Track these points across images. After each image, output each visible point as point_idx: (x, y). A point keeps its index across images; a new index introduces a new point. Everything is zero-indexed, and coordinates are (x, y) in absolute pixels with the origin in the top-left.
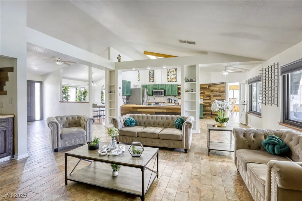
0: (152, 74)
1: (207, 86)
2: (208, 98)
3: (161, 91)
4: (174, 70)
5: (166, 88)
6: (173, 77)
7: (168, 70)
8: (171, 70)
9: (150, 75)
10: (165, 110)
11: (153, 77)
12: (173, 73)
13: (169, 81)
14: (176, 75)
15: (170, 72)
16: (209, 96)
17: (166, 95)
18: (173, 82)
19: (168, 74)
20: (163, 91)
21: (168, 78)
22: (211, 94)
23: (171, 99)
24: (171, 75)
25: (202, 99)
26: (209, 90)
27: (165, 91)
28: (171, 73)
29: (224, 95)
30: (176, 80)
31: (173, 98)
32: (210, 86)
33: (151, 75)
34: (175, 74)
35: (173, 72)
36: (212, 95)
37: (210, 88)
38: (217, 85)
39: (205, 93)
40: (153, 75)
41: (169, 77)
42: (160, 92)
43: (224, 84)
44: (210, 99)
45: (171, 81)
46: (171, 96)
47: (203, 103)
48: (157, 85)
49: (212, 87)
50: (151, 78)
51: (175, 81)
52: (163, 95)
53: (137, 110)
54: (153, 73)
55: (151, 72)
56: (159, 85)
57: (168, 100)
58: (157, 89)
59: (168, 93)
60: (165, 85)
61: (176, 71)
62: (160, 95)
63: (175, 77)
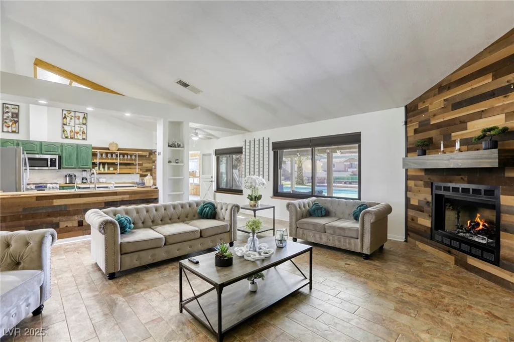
0: (13, 114)
1: (147, 154)
2: (148, 173)
3: (49, 157)
4: (82, 116)
5: (62, 152)
6: (77, 129)
7: (65, 112)
8: (73, 114)
9: (6, 115)
11: (16, 122)
12: (77, 122)
13: (67, 137)
14: (84, 127)
15: (71, 119)
16: (150, 170)
17: (64, 165)
18: (78, 139)
19: (65, 120)
20: (57, 157)
21: (64, 131)
23: (75, 176)
24: (72, 124)
25: (139, 175)
26: (150, 160)
27: (60, 157)
28: (73, 121)
30: (84, 137)
31: (79, 175)
32: (152, 152)
33: (10, 114)
34: (84, 124)
35: (79, 119)
37: (151, 156)
39: (144, 165)
40: (16, 115)
41: (68, 129)
42: (47, 159)
45: (72, 138)
48: (36, 143)
49: (155, 156)
50: (11, 124)
51: (84, 139)
52: (55, 166)
54: (16, 111)
55: (8, 108)
56: (41, 143)
57: (67, 178)
58: (36, 152)
59: (68, 163)
60: (59, 146)
61: (84, 117)
62: (46, 166)
63: (82, 129)
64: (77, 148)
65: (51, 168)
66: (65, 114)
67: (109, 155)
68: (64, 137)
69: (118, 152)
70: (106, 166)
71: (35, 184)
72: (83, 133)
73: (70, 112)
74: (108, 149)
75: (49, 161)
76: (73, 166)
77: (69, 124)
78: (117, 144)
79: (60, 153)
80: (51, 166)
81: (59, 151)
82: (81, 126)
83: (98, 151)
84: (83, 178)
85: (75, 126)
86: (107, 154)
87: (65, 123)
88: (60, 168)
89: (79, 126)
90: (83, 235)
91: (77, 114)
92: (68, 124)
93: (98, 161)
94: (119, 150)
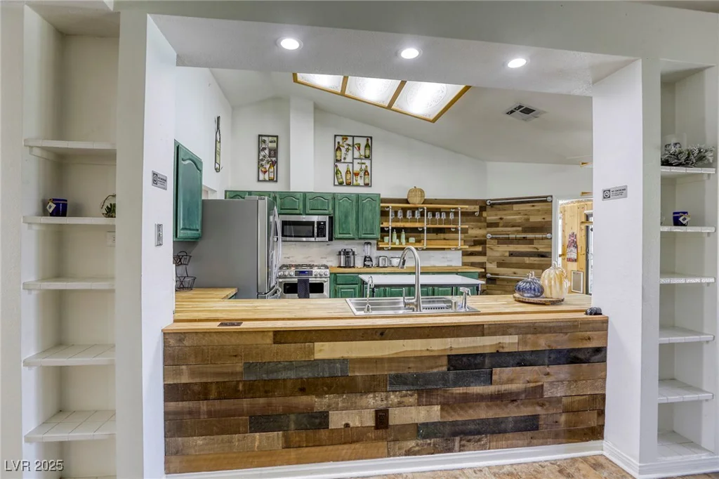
0: (270, 150)
1: (476, 208)
2: (479, 249)
3: (315, 219)
4: (363, 142)
5: (334, 209)
6: (357, 168)
7: (339, 139)
8: (350, 141)
9: (262, 153)
10: (514, 339)
11: (274, 163)
12: (357, 154)
13: (341, 184)
14: (367, 162)
15: (347, 150)
16: (482, 242)
17: (337, 235)
18: (358, 185)
19: (338, 153)
20: (326, 219)
21: (337, 172)
22: (489, 236)
23: (354, 254)
24: (349, 159)
25: (461, 252)
26: (480, 221)
27: (331, 219)
28: (350, 152)
29: (547, 238)
30: (367, 181)
31: (360, 251)
32: (484, 206)
33: (267, 152)
34: (366, 157)
35: (359, 148)
36: (492, 238)
37: (485, 214)
38: (516, 207)
39: (471, 231)
40: (274, 152)
41: (342, 168)
42: (312, 223)
43: (546, 201)
44: (483, 253)
45: (349, 184)
46: (353, 239)
47: (464, 264)
48: (298, 196)
49: (493, 213)
50: (268, 166)
51: (367, 185)
52: (325, 236)
53: (312, 352)
54: (274, 145)
55: (264, 141)
56: (305, 194)
57: (342, 256)
58: (298, 212)
59: (343, 230)
60: (330, 198)
61: (367, 146)
62: (311, 235)
63: (363, 166)
64: (357, 201)
65: (318, 239)
66: (339, 143)
67: (409, 213)
68: (337, 183)
69: (425, 206)
70: (403, 235)
71: (296, 266)
72: (365, 174)
73: (345, 138)
74: (406, 201)
75: (316, 226)
76: (351, 236)
77: (345, 159)
78: (422, 191)
79: (332, 212)
80: (318, 236)
81: (330, 208)
82: (363, 161)
83: (390, 205)
84: (366, 257)
85: (352, 163)
86: (405, 210)
87: (339, 158)
88: (331, 239)
89: (359, 161)
90: (389, 455)
91: (357, 140)
92: (343, 161)
93: (389, 225)
94: (426, 202)
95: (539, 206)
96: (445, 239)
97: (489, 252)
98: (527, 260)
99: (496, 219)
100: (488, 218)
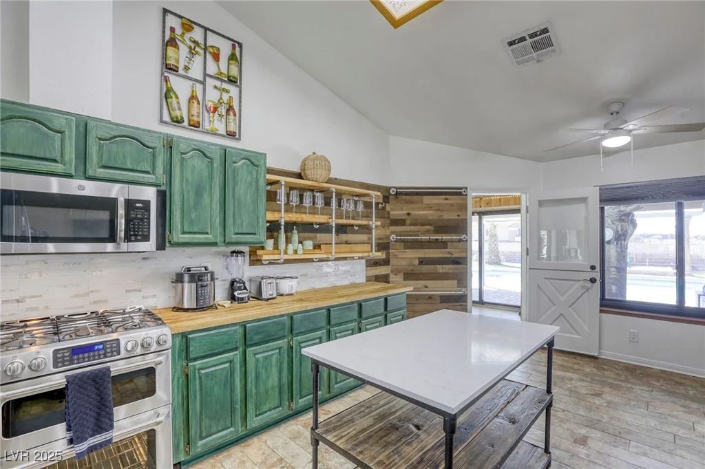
2: (383, 255)
3: (119, 193)
4: (226, 47)
5: (168, 172)
6: (212, 96)
7: (172, 21)
8: (197, 34)
12: (212, 68)
13: (177, 121)
14: (233, 90)
15: (192, 52)
16: (385, 246)
17: (178, 237)
18: (214, 132)
19: (171, 51)
20: (150, 194)
21: (168, 94)
22: (393, 237)
24: (196, 72)
25: (364, 261)
26: (384, 217)
27: (163, 197)
28: (198, 60)
29: (460, 241)
30: (232, 128)
32: (389, 195)
34: (230, 80)
35: (216, 57)
36: (396, 241)
37: (388, 207)
38: (427, 200)
41: (182, 88)
42: (108, 204)
43: (460, 194)
44: (387, 262)
45: (195, 125)
46: (214, 244)
47: (369, 279)
49: (398, 206)
51: (231, 135)
52: (146, 238)
56: (84, 126)
57: (186, 285)
58: (59, 168)
59: (191, 223)
60: (158, 144)
61: (232, 57)
62: (105, 233)
63: (225, 97)
64: (223, 163)
65: (124, 246)
66: (172, 30)
67: (307, 198)
68: (166, 118)
69: (334, 187)
70: (295, 236)
72: (228, 111)
73: (188, 25)
74: (300, 177)
75: (121, 211)
76: (210, 238)
77: (187, 68)
79: (163, 179)
80: (128, 238)
81: (160, 169)
82: (226, 86)
83: (283, 179)
84: (232, 283)
85: (203, 83)
87: (171, 62)
88: (161, 246)
89: (218, 83)
91: (213, 40)
92: (181, 71)
95: (453, 200)
96: (347, 243)
97: (392, 261)
98: (440, 269)
99: (403, 215)
100: (392, 213)
